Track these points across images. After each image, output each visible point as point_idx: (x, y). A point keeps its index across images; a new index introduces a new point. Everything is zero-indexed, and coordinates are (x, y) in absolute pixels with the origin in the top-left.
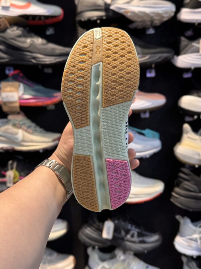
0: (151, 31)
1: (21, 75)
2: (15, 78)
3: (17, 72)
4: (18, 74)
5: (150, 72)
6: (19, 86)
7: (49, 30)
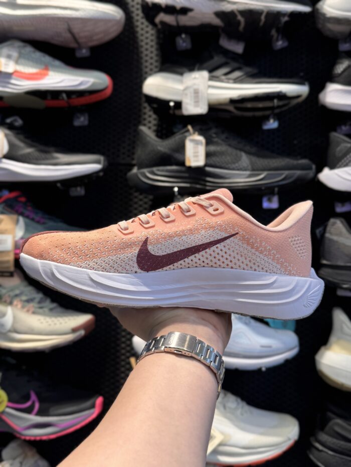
0: (272, 124)
1: (23, 199)
2: (11, 207)
3: (13, 195)
4: (16, 199)
5: (270, 200)
6: (17, 222)
7: (79, 118)
